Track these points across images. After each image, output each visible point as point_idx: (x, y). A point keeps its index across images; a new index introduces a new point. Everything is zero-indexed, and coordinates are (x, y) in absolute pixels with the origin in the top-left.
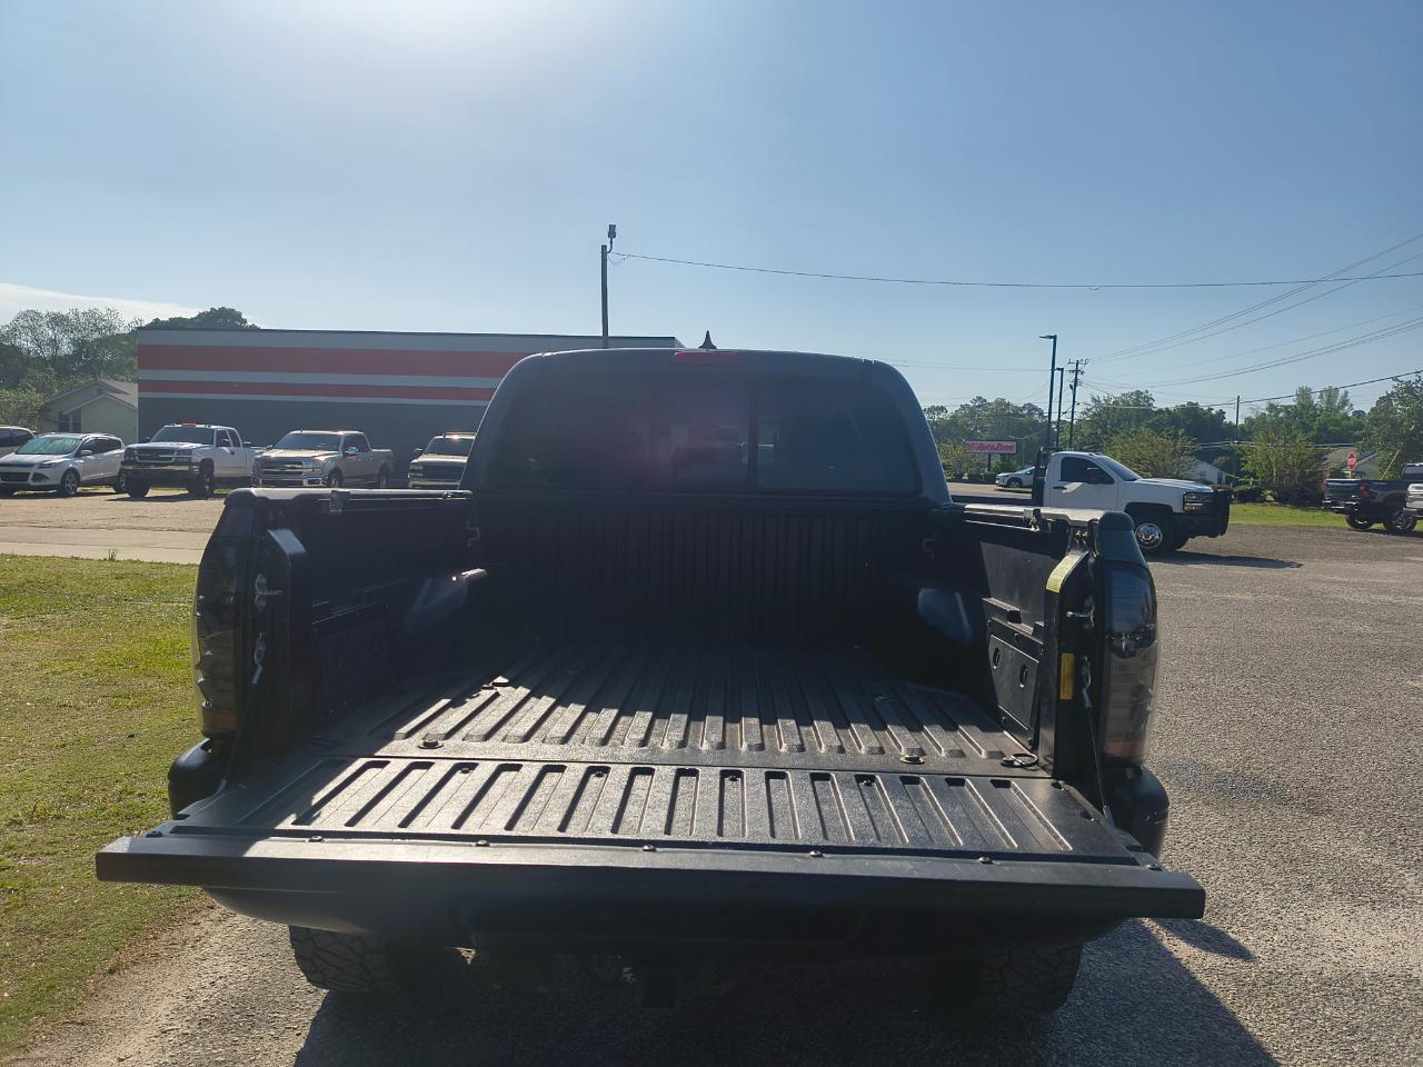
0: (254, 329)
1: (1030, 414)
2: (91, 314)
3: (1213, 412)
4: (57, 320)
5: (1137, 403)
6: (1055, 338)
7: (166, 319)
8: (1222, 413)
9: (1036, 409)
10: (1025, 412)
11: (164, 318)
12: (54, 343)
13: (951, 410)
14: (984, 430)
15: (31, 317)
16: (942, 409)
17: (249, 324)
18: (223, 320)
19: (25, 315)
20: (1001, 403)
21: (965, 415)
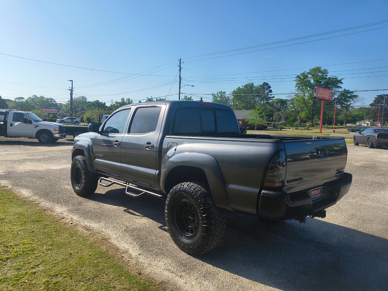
1: (51, 101)
3: (103, 103)
5: (83, 99)
6: (72, 81)
8: (105, 103)
9: (53, 100)
10: (49, 100)
13: (26, 99)
14: (37, 105)
16: (22, 98)
20: (42, 97)
21: (31, 100)
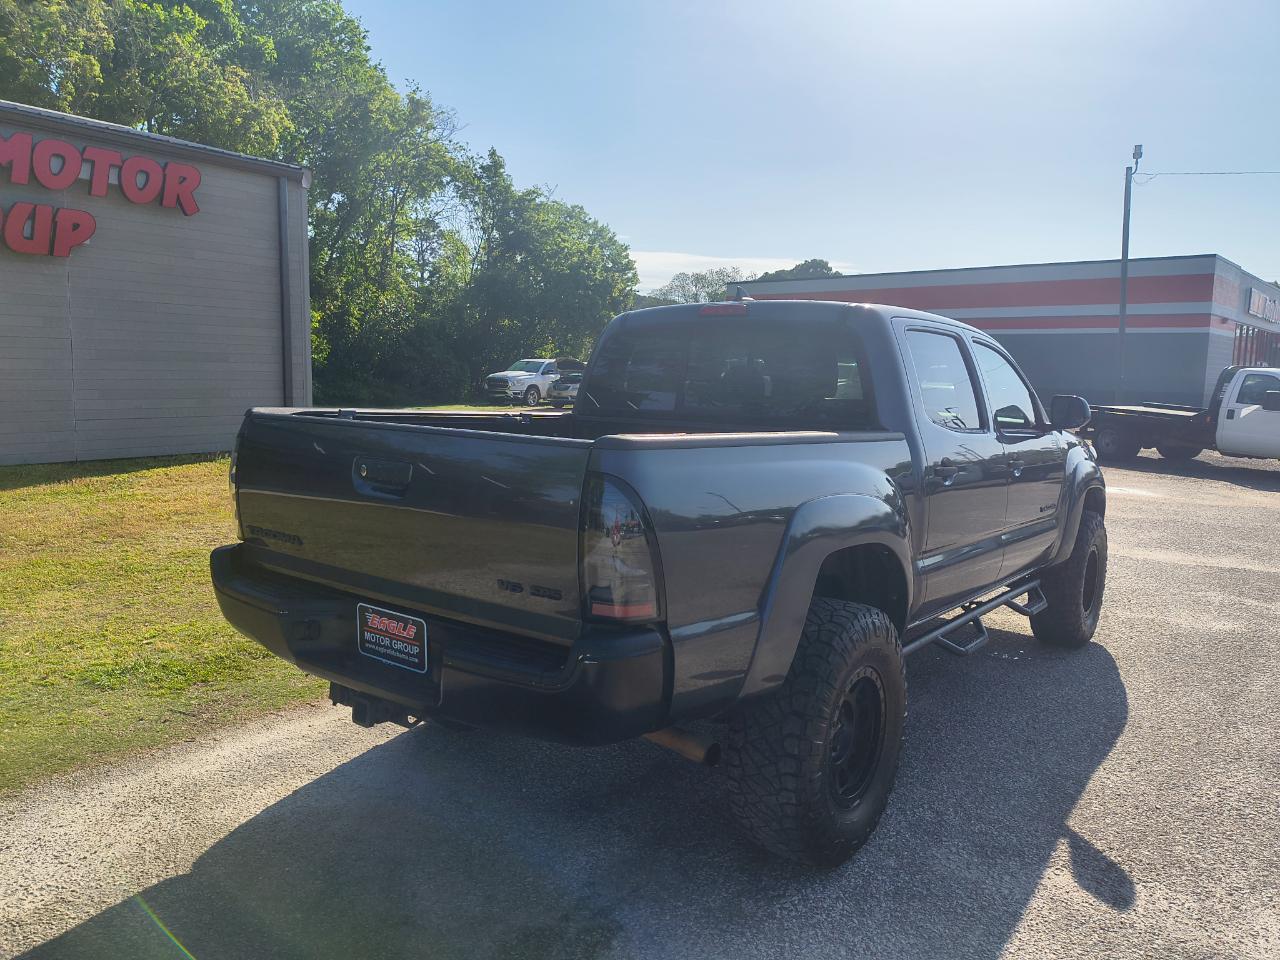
0: (838, 276)
2: (720, 273)
4: (699, 279)
7: (773, 272)
11: (772, 271)
12: (696, 297)
15: (682, 277)
17: (834, 271)
18: (815, 270)
19: (677, 277)
